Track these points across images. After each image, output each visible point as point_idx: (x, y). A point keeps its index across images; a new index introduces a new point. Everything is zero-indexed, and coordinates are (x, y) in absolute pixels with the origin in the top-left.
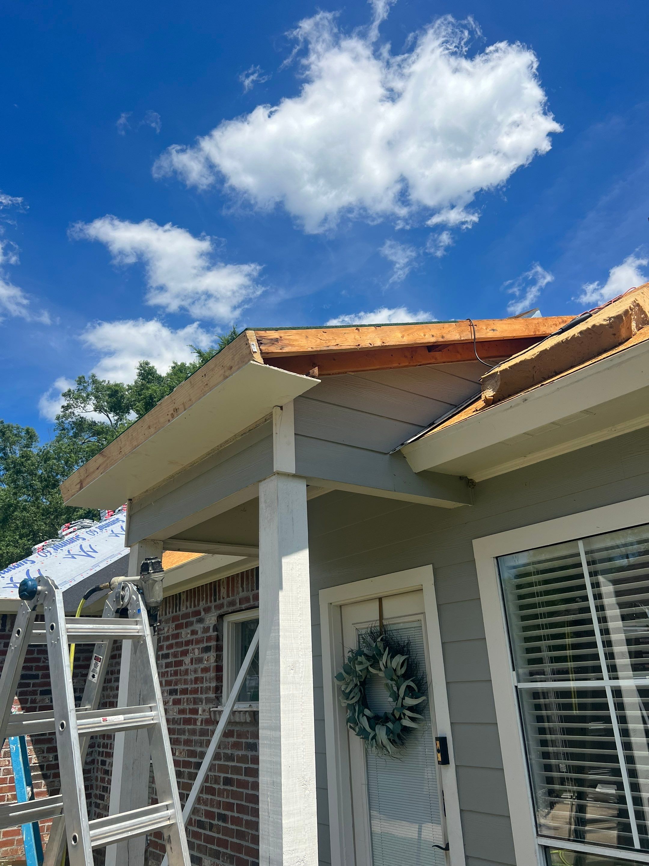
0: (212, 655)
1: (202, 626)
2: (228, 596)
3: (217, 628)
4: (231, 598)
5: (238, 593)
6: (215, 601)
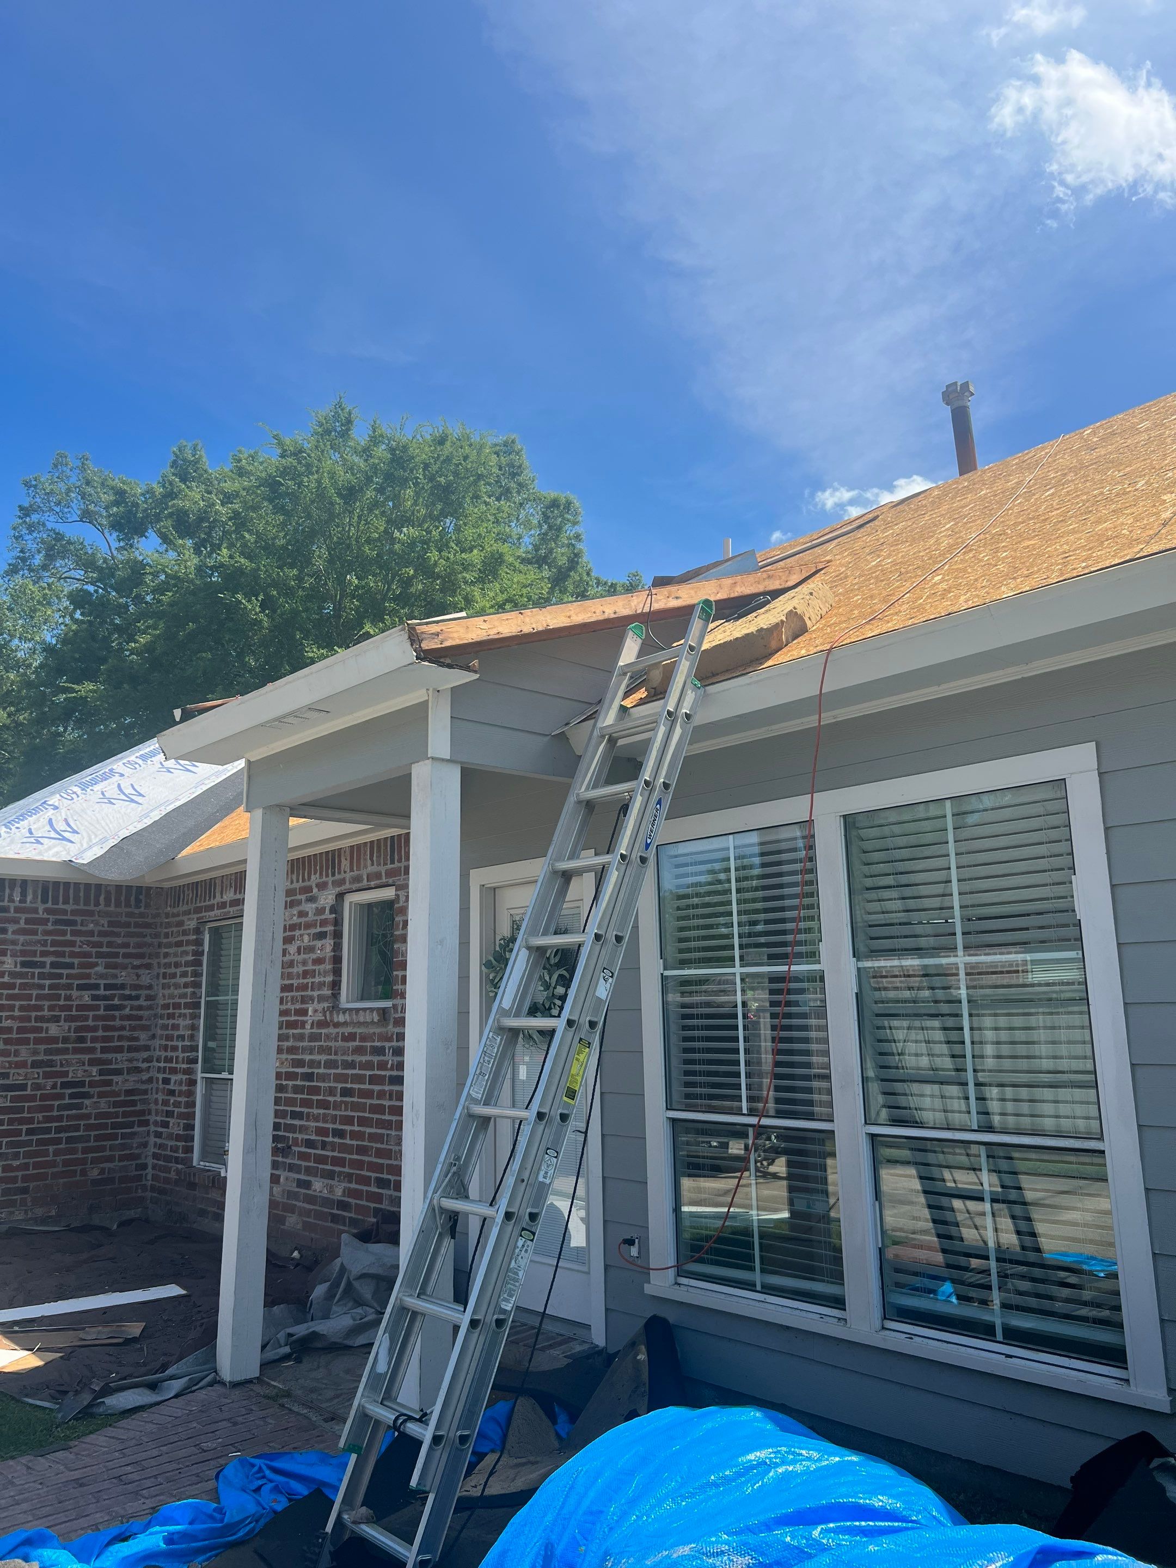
0: (328, 943)
1: (314, 906)
2: (352, 870)
3: (336, 909)
4: (356, 873)
5: (366, 867)
6: (333, 875)
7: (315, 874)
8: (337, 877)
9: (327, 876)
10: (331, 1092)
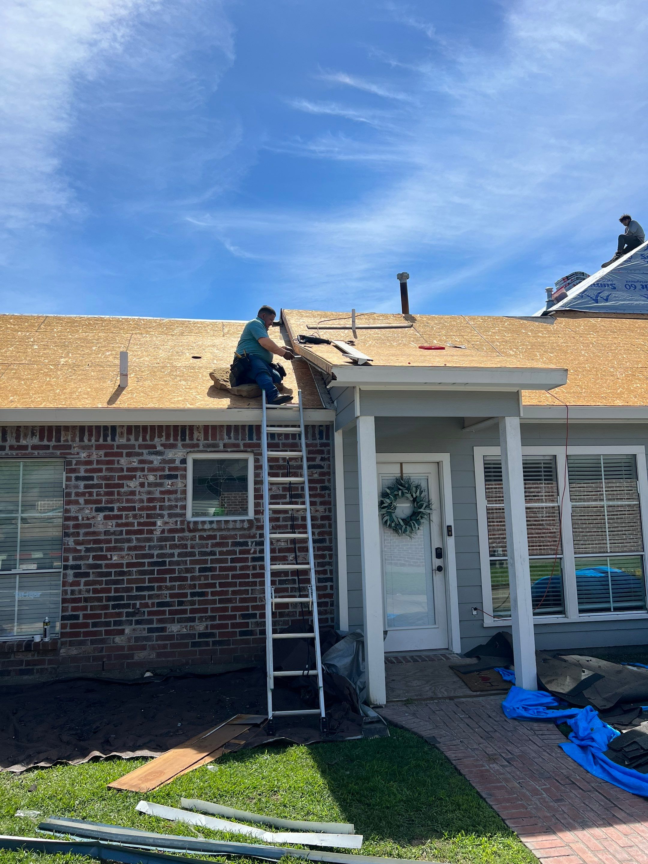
0: (180, 482)
1: (159, 458)
2: (206, 438)
3: (184, 461)
4: (210, 441)
6: (183, 439)
7: (160, 436)
8: (188, 441)
9: (176, 439)
10: (187, 571)
